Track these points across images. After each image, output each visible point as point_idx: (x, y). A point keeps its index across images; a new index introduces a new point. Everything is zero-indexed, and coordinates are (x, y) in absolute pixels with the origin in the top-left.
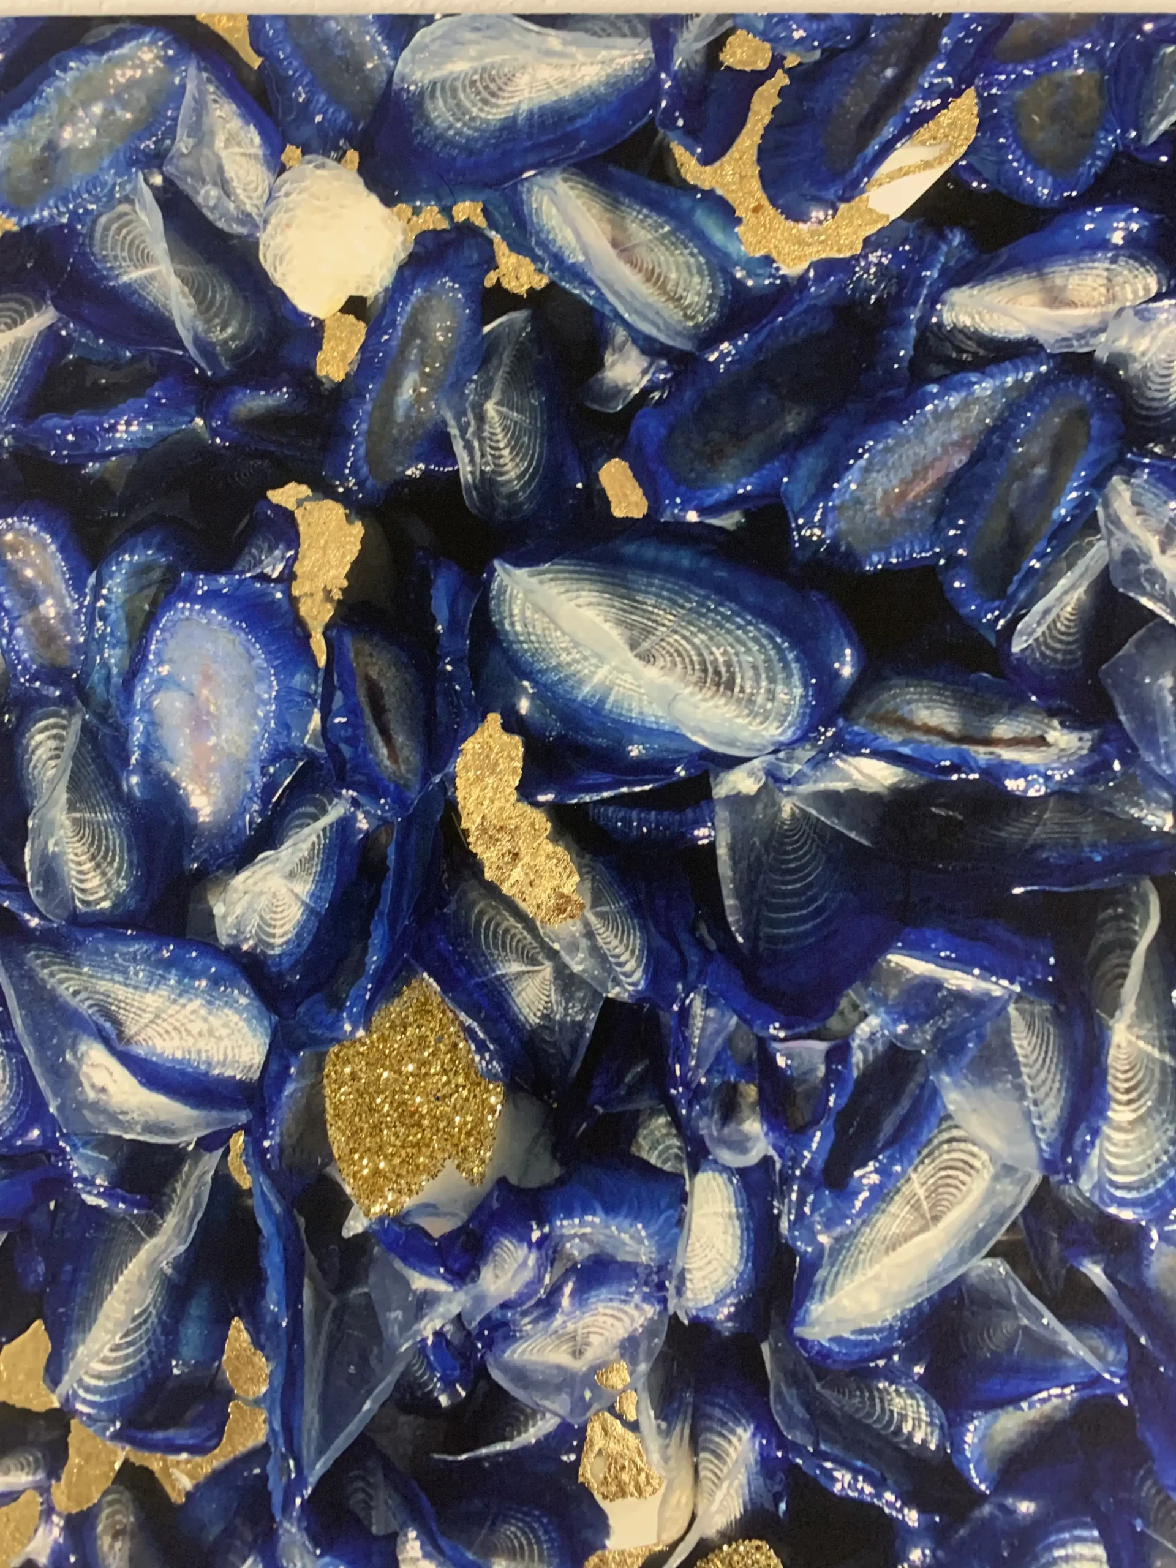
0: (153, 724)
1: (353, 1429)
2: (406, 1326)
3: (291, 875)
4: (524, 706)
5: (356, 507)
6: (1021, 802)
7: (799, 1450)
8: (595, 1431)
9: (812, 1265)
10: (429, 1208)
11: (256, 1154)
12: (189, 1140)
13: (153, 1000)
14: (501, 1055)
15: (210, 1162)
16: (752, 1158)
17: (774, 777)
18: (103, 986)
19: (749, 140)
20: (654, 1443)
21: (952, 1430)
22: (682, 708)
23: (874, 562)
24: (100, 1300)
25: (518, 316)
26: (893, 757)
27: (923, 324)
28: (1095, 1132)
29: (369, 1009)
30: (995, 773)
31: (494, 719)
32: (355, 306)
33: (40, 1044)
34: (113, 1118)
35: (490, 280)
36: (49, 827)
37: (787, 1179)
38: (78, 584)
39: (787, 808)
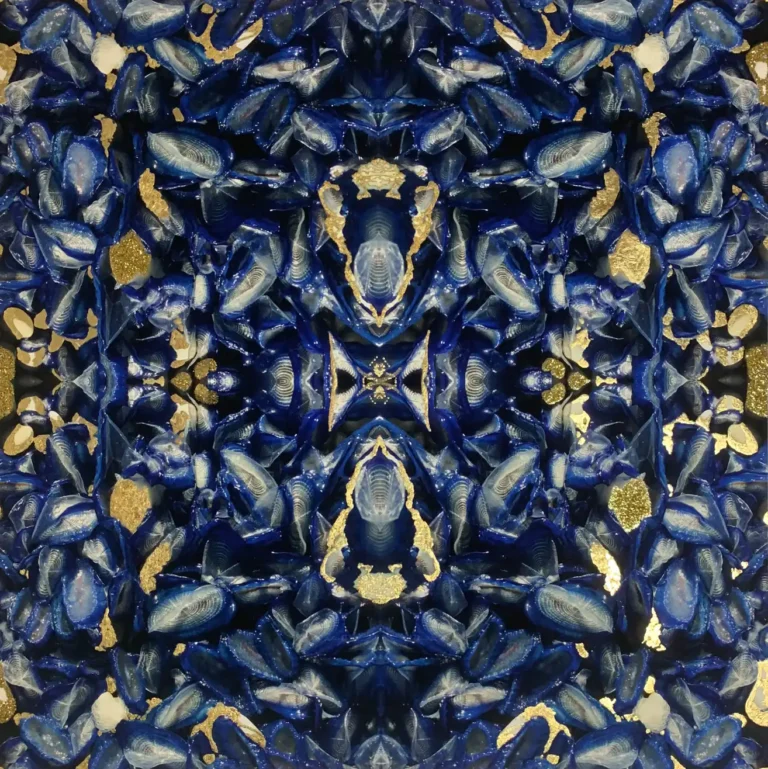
0: (68, 171)
1: (118, 333)
2: (129, 310)
3: (101, 207)
4: (155, 166)
5: (115, 120)
6: (272, 190)
7: (220, 338)
8: (173, 334)
9: (223, 297)
10: (134, 283)
11: (94, 271)
12: (78, 268)
13: (69, 235)
14: (151, 248)
15: (83, 273)
16: (210, 272)
17: (214, 184)
18: (58, 232)
19: (207, 31)
20: (187, 337)
21: (256, 335)
22: (192, 167)
23: (238, 132)
24: (58, 304)
25: (153, 73)
26: (242, 179)
27: (249, 75)
28: (289, 267)
29: (120, 237)
30: (267, 182)
31: (148, 170)
32: (114, 71)
33: (43, 247)
34: (61, 262)
35: (146, 65)
36: (44, 196)
37: (218, 277)
38: (50, 138)
39: (218, 191)
